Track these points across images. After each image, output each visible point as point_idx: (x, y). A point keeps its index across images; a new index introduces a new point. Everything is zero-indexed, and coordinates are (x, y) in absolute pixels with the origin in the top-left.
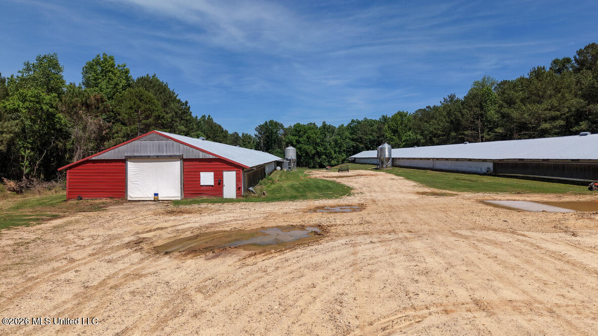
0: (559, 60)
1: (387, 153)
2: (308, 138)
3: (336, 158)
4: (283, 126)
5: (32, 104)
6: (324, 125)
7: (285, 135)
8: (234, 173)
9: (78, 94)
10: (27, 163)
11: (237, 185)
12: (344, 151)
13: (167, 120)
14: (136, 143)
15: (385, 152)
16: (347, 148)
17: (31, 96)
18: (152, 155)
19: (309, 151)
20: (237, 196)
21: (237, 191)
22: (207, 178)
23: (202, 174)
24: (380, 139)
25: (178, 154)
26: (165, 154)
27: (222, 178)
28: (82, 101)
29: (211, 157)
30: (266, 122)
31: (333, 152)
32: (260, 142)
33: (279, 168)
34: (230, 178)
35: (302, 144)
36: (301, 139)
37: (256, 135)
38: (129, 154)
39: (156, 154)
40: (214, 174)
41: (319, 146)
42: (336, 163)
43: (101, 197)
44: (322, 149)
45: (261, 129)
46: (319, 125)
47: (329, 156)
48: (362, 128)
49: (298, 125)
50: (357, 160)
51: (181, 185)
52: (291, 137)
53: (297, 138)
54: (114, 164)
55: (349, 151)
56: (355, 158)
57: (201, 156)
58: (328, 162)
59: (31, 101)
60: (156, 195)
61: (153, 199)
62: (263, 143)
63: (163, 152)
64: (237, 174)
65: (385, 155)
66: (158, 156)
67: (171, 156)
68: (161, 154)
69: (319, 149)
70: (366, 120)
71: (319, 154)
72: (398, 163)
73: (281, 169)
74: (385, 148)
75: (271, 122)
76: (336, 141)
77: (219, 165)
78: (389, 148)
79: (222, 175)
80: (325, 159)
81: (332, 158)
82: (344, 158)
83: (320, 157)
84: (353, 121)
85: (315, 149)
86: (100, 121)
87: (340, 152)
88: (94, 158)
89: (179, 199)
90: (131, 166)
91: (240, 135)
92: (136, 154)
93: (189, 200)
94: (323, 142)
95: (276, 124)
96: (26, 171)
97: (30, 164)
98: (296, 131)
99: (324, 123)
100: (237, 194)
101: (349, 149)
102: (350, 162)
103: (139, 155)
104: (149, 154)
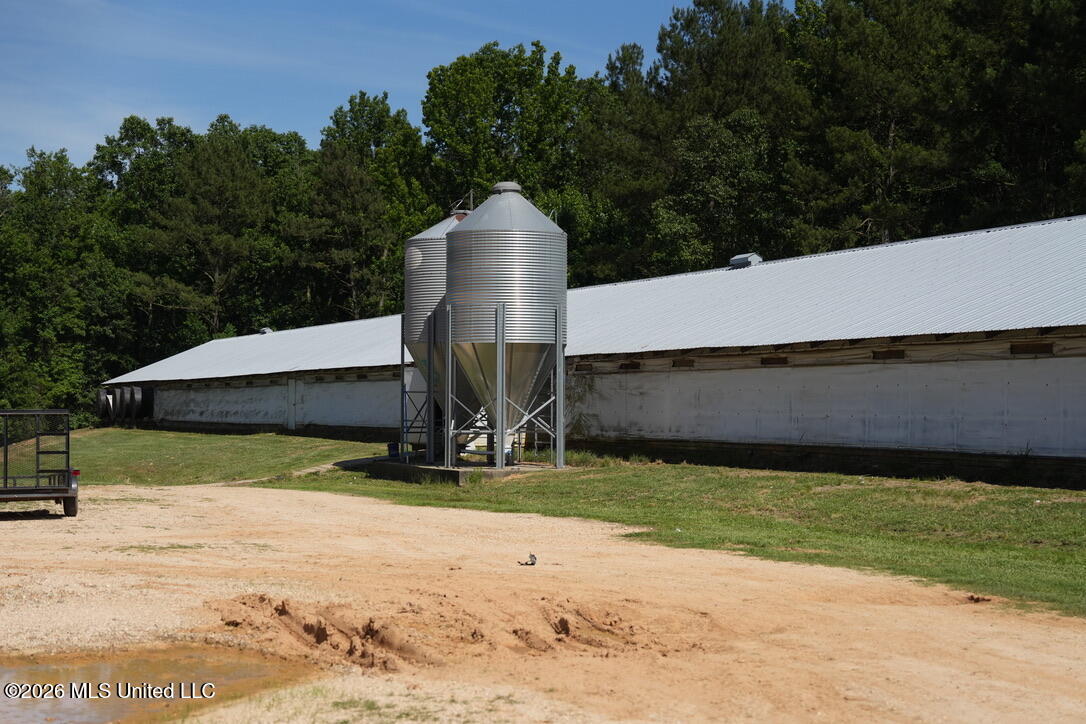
12: (67, 336)
24: (337, 255)
50: (164, 404)
55: (101, 341)
56: (149, 387)
65: (500, 315)
72: (616, 408)
82: (61, 388)
101: (102, 322)
102: (107, 418)
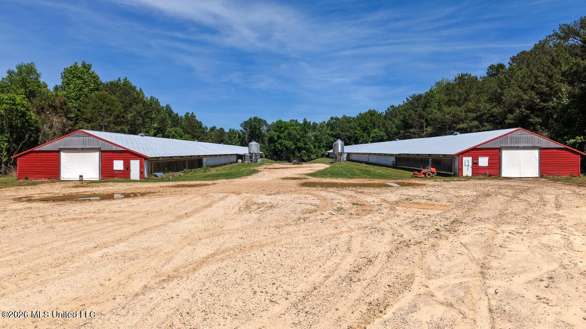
0: (495, 66)
1: (340, 149)
2: (289, 134)
3: (315, 153)
4: (266, 123)
5: (8, 106)
6: (305, 122)
7: (268, 131)
8: (139, 161)
9: (46, 98)
10: (6, 153)
11: (140, 170)
13: (127, 119)
14: (67, 139)
15: (338, 147)
16: (326, 143)
17: (7, 99)
18: (78, 147)
19: (289, 146)
20: (140, 178)
21: (140, 174)
22: (118, 165)
23: (115, 162)
25: (97, 147)
26: (88, 147)
27: (130, 164)
28: (49, 103)
29: (121, 149)
30: (251, 118)
31: (312, 148)
32: (245, 137)
33: (240, 161)
34: (135, 165)
35: (283, 139)
36: (282, 135)
37: (241, 131)
38: (62, 147)
39: (80, 147)
40: (124, 162)
41: (299, 142)
42: (316, 157)
43: (41, 178)
44: (302, 144)
45: (246, 125)
46: (301, 122)
47: (308, 150)
48: (340, 125)
49: (280, 122)
50: (330, 155)
51: (99, 170)
52: (273, 133)
53: (278, 134)
54: (51, 154)
55: (327, 147)
57: (114, 148)
58: (308, 156)
59: (7, 103)
60: (81, 176)
61: (79, 180)
62: (248, 138)
63: (86, 145)
64: (140, 162)
65: (338, 150)
66: (82, 149)
67: (92, 149)
68: (85, 147)
69: (299, 144)
70: (345, 117)
71: (299, 149)
72: (356, 157)
73: (242, 162)
74: (338, 144)
75: (255, 118)
76: (316, 137)
77: (127, 155)
78: (341, 144)
79: (129, 163)
80: (305, 154)
81: (311, 153)
83: (300, 152)
84: (332, 118)
85: (296, 144)
86: (63, 120)
87: (319, 148)
88: (36, 150)
89: (98, 180)
90: (64, 156)
91: (227, 130)
92: (66, 147)
93: (105, 180)
94: (303, 137)
95: (260, 120)
96: (4, 160)
97: (7, 154)
98: (278, 127)
99: (305, 119)
100: (140, 177)
103: (68, 147)
104: (76, 147)
